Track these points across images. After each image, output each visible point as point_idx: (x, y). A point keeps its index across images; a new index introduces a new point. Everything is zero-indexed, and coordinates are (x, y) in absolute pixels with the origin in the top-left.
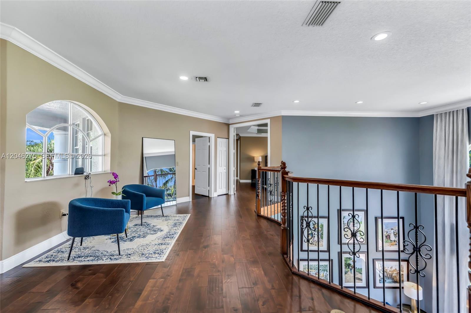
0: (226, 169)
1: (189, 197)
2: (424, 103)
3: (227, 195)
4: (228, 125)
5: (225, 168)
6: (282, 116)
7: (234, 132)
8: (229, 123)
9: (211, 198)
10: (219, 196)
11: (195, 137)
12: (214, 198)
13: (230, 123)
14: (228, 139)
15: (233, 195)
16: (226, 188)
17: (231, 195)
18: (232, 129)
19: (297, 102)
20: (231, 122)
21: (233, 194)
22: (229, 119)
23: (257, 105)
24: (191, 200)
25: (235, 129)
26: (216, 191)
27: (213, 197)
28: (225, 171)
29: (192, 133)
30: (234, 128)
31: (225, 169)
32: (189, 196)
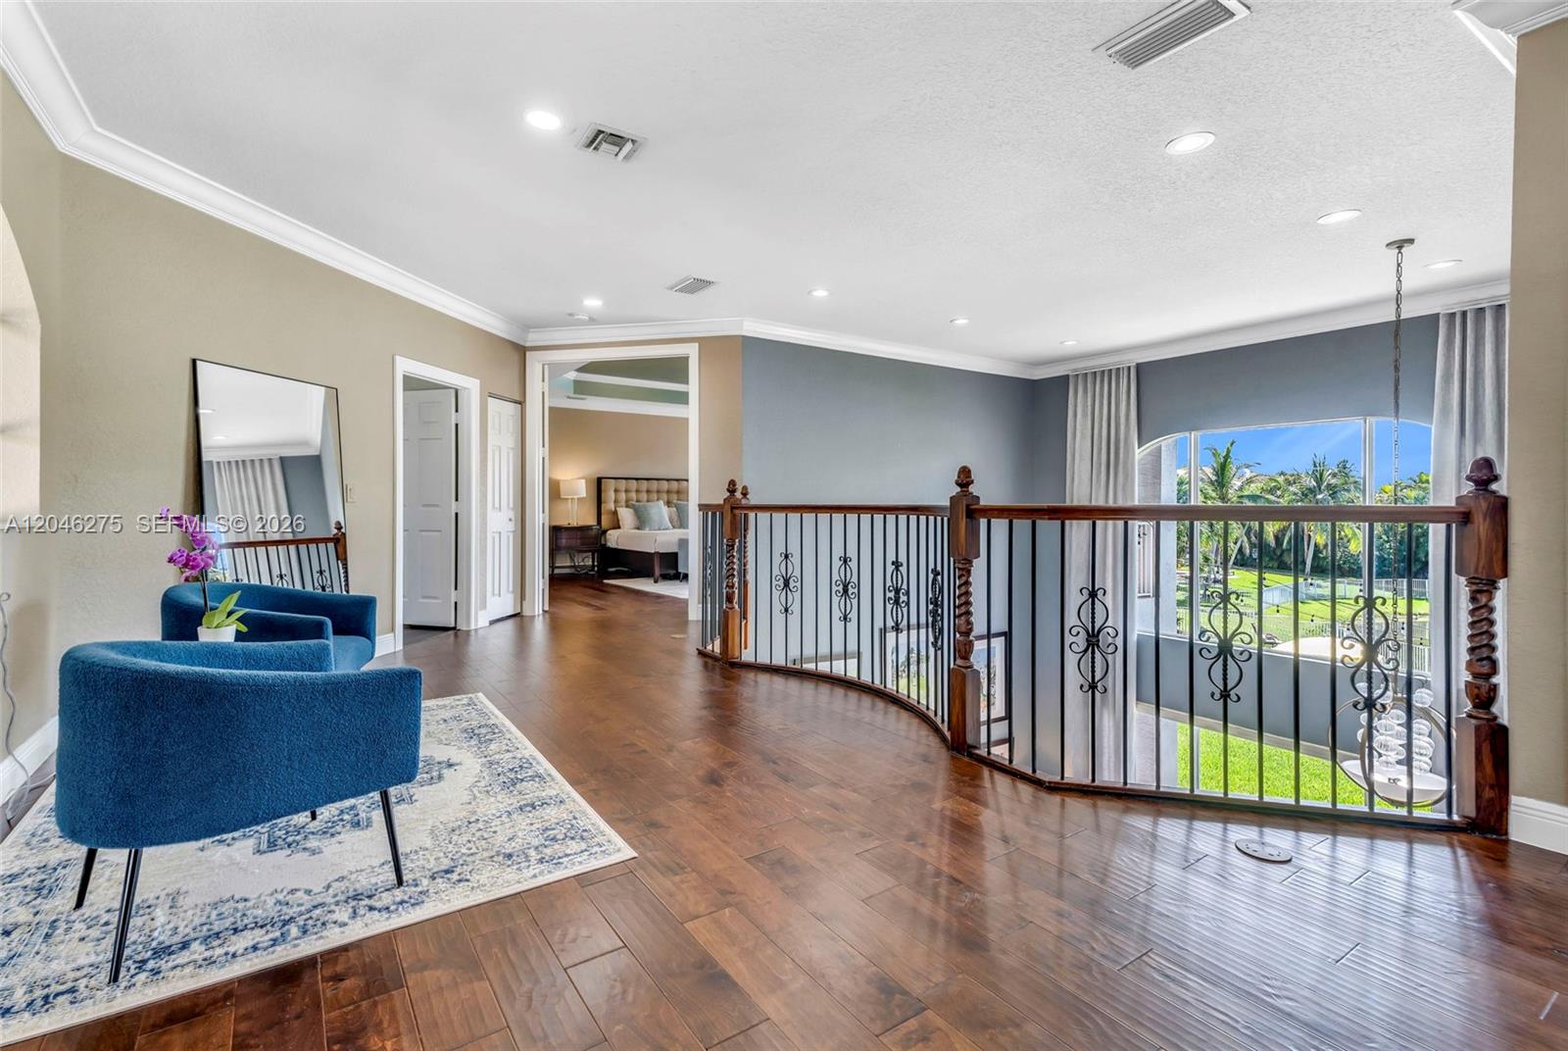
0: (513, 519)
1: (392, 634)
2: (1071, 344)
3: (517, 619)
4: (521, 351)
5: (511, 514)
6: (743, 336)
7: (543, 381)
8: (522, 344)
9: (468, 633)
10: (493, 622)
11: (412, 384)
12: (480, 632)
13: (527, 344)
14: (521, 403)
15: (541, 617)
16: (513, 592)
17: (534, 617)
18: (535, 365)
19: (820, 293)
20: (533, 339)
21: (541, 612)
22: (527, 326)
23: (698, 285)
24: (400, 647)
25: (546, 366)
26: (483, 606)
27: (476, 630)
28: (511, 526)
29: (405, 366)
30: (543, 365)
31: (510, 520)
32: (393, 630)
